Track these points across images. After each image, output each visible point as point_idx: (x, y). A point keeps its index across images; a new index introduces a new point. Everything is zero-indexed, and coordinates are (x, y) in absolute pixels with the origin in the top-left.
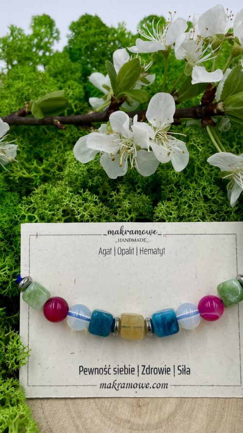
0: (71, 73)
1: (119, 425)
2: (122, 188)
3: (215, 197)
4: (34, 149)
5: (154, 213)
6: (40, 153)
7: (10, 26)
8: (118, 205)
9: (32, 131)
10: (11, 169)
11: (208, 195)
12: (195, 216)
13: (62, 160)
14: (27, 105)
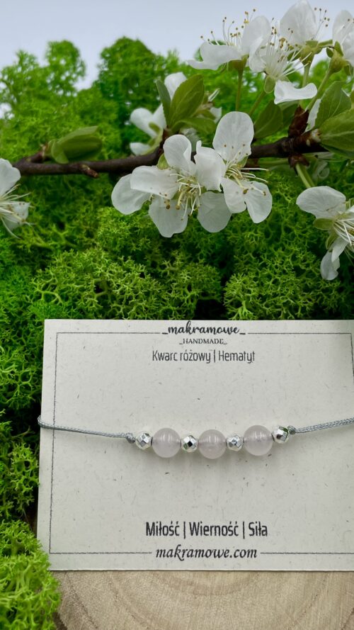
0: (104, 114)
1: (177, 588)
2: (179, 256)
3: (311, 268)
4: (52, 211)
5: (225, 292)
6: (60, 217)
7: (18, 51)
8: (172, 279)
9: (49, 187)
10: (20, 235)
11: (300, 265)
12: (282, 295)
13: (92, 222)
14: (44, 148)
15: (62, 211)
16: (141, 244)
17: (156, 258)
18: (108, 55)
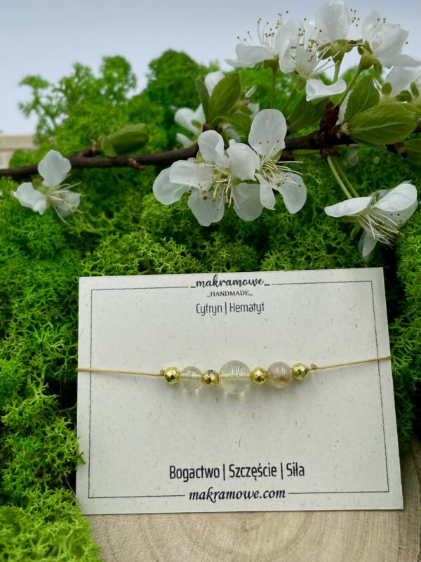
0: (151, 116)
2: (218, 237)
3: (342, 245)
4: (102, 201)
6: (109, 207)
7: (75, 64)
8: (212, 258)
10: (72, 222)
11: (332, 243)
13: (138, 209)
14: (95, 143)
15: (111, 201)
16: (182, 225)
17: (196, 239)
18: (156, 66)
